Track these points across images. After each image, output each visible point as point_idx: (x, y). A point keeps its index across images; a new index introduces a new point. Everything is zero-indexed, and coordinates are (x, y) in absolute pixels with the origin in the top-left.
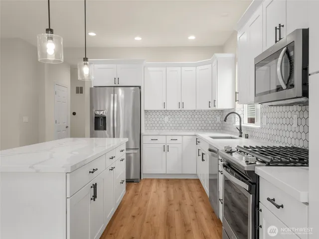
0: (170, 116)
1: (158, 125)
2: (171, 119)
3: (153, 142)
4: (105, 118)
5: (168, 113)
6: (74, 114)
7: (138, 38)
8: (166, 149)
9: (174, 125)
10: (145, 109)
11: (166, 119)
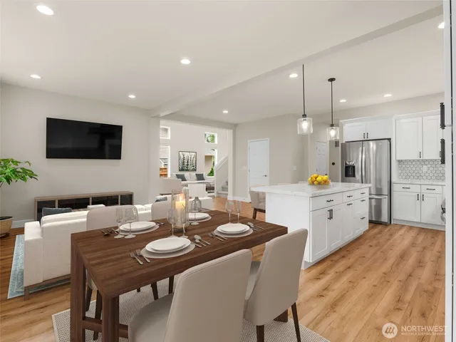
0: (429, 166)
1: (414, 174)
2: (431, 169)
3: (404, 190)
4: (354, 167)
5: (427, 163)
6: (333, 164)
7: (388, 95)
8: (420, 197)
9: (436, 175)
10: (398, 159)
11: (425, 168)
